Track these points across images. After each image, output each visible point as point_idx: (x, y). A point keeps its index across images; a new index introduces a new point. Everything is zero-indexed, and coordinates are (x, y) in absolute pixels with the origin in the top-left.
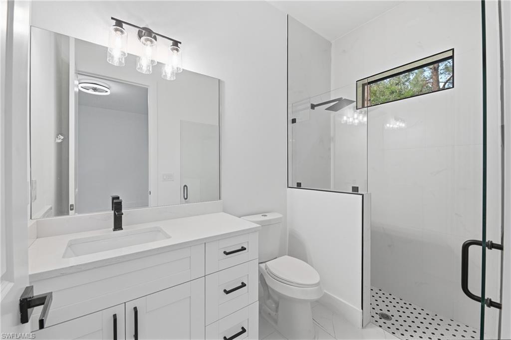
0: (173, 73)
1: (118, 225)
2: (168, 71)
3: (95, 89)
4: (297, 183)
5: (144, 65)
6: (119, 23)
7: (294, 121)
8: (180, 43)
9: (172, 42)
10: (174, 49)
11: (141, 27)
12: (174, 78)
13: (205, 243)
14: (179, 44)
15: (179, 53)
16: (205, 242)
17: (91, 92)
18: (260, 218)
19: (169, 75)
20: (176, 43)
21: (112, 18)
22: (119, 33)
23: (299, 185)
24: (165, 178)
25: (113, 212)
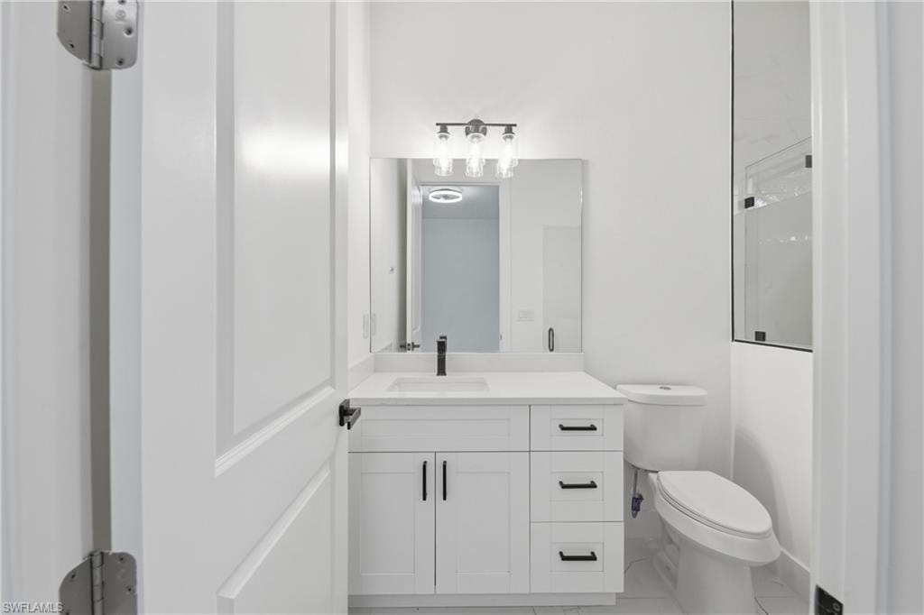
0: (509, 170)
1: (442, 370)
2: (504, 167)
3: (446, 197)
4: (757, 333)
5: (474, 167)
6: (444, 128)
7: (749, 202)
8: (515, 125)
9: (504, 128)
10: (506, 137)
11: (466, 122)
12: (511, 175)
13: (530, 406)
14: (513, 128)
15: (514, 140)
16: (530, 404)
17: (442, 201)
18: (655, 391)
19: (504, 172)
20: (509, 129)
21: (437, 124)
22: (444, 139)
23: (760, 337)
24: (521, 316)
25: (436, 353)
